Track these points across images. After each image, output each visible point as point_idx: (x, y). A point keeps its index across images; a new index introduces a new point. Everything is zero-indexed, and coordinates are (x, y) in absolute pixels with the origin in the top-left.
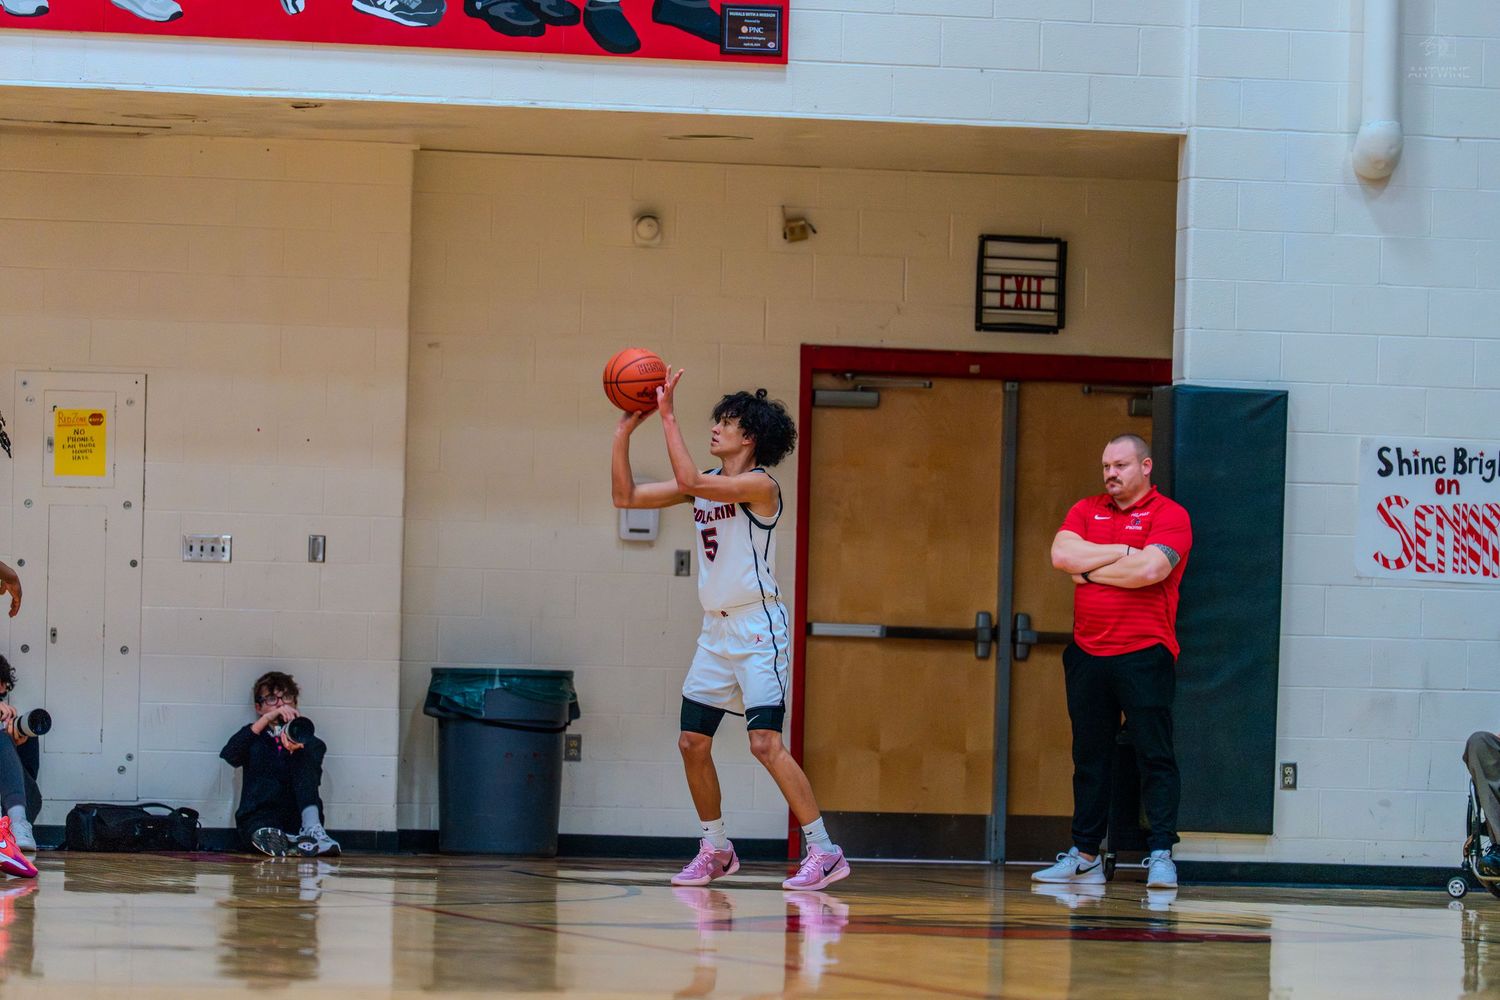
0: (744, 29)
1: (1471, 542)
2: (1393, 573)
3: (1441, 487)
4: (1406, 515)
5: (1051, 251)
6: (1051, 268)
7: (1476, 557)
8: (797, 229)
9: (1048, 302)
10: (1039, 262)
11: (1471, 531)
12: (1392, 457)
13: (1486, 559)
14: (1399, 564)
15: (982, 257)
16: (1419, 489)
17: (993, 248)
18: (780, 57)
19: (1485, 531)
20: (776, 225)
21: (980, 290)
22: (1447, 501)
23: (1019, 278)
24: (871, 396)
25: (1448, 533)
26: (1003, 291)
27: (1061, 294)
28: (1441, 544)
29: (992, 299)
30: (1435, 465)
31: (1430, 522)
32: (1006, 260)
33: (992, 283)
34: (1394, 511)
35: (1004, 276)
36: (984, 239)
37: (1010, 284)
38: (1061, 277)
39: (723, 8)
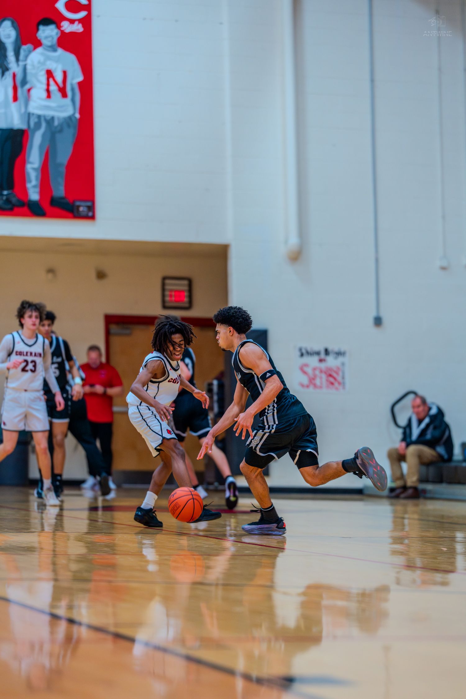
0: (81, 209)
1: (331, 379)
2: (306, 390)
3: (321, 361)
4: (309, 370)
5: (186, 282)
6: (186, 288)
7: (332, 384)
8: (101, 275)
9: (186, 299)
10: (183, 286)
11: (330, 375)
12: (304, 351)
13: (336, 384)
14: (308, 386)
15: (163, 285)
16: (313, 361)
17: (167, 281)
18: (93, 218)
19: (335, 375)
20: (93, 275)
21: (163, 296)
22: (323, 366)
23: (176, 291)
24: (127, 332)
25: (324, 376)
26: (171, 296)
27: (190, 297)
28: (321, 380)
29: (167, 299)
30: (318, 353)
31: (317, 372)
32: (172, 285)
33: (167, 293)
34: (306, 369)
35: (171, 291)
36: (164, 279)
37: (173, 293)
38: (190, 291)
39: (73, 203)
